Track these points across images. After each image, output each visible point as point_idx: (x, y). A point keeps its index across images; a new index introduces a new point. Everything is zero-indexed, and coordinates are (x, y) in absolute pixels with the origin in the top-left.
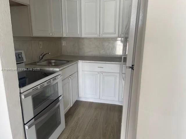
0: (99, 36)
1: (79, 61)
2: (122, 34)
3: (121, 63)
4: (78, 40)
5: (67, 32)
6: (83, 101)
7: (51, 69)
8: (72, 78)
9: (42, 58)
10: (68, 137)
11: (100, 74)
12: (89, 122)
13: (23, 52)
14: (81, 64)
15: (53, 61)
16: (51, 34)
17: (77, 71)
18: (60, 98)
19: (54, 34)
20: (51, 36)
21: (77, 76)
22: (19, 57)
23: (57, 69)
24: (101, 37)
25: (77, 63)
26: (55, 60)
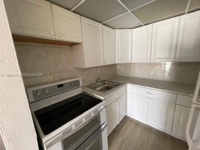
0: (149, 61)
1: (128, 84)
4: (128, 65)
5: (119, 59)
6: (130, 117)
7: (98, 96)
8: (119, 101)
9: (98, 80)
11: (149, 100)
13: (80, 79)
14: (130, 86)
15: (107, 82)
17: (126, 92)
18: (103, 126)
20: (103, 65)
21: (125, 97)
22: (76, 84)
23: (102, 98)
24: (152, 62)
25: (126, 86)
26: (108, 81)
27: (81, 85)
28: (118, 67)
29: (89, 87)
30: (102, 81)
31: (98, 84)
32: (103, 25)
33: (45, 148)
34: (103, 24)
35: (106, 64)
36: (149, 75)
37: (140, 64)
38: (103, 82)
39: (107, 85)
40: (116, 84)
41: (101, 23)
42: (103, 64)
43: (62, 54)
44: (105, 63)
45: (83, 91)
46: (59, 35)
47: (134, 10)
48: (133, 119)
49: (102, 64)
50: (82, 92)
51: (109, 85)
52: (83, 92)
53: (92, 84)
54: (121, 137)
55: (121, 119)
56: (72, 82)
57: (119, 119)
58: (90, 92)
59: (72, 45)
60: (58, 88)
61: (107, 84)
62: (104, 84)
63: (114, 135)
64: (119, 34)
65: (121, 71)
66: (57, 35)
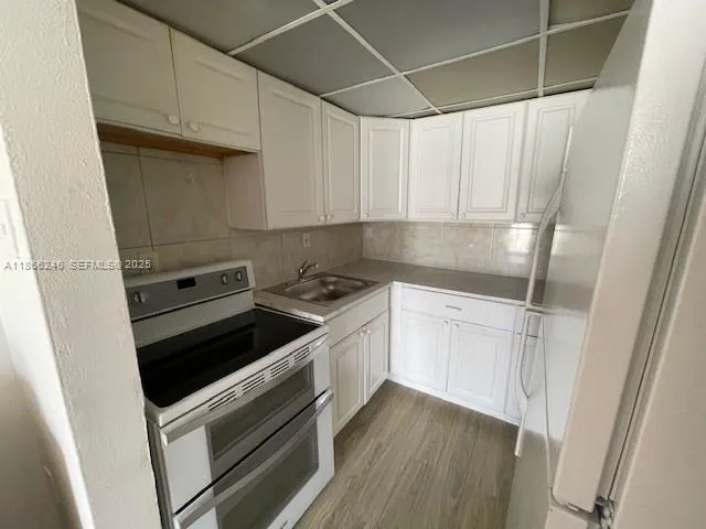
0: (455, 217)
1: (395, 283)
2: (528, 212)
3: (522, 303)
4: (397, 229)
5: (371, 207)
6: (401, 385)
7: (306, 315)
8: (369, 331)
9: (304, 273)
10: (333, 515)
11: (451, 327)
12: (405, 468)
13: (248, 264)
14: (400, 290)
16: (322, 218)
17: (389, 307)
18: (321, 401)
19: (332, 216)
20: (322, 224)
21: (386, 321)
22: (236, 280)
23: (319, 319)
24: (461, 220)
25: (390, 289)
26: (337, 276)
27: (252, 284)
28: (369, 233)
29: (279, 290)
30: (316, 276)
31: (304, 283)
32: (324, 103)
33: (164, 438)
34: (323, 99)
35: (329, 222)
36: (457, 259)
37: (432, 225)
38: (321, 278)
39: (331, 288)
40: (360, 284)
41: (316, 94)
42: (321, 221)
43: (193, 181)
44: (329, 217)
45: (258, 302)
46: (194, 126)
47: (413, 74)
48: (409, 389)
49: (319, 220)
50: (255, 307)
51: (340, 288)
52: (256, 304)
53: (287, 285)
54: (372, 440)
55: (374, 388)
56: (223, 274)
57: (369, 387)
58: (281, 305)
59: (223, 154)
60: (179, 288)
61: (334, 283)
62: (324, 284)
63: (353, 435)
64: (371, 132)
65: (375, 246)
66: (188, 125)
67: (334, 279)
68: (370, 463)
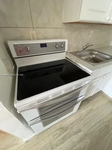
7: (84, 67)
13: (66, 41)
26: (98, 52)
27: (66, 50)
29: (75, 54)
38: (91, 51)
39: (94, 56)
42: (108, 19)
52: (66, 58)
53: (78, 52)
56: (57, 44)
60: (41, 47)
62: (92, 54)
67: (96, 53)
68: (88, 114)
